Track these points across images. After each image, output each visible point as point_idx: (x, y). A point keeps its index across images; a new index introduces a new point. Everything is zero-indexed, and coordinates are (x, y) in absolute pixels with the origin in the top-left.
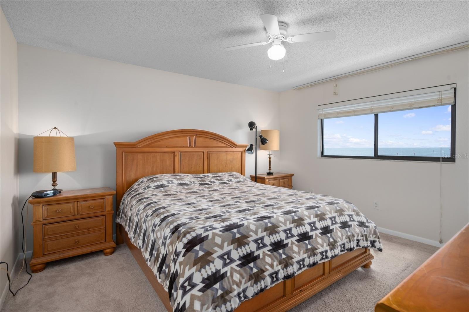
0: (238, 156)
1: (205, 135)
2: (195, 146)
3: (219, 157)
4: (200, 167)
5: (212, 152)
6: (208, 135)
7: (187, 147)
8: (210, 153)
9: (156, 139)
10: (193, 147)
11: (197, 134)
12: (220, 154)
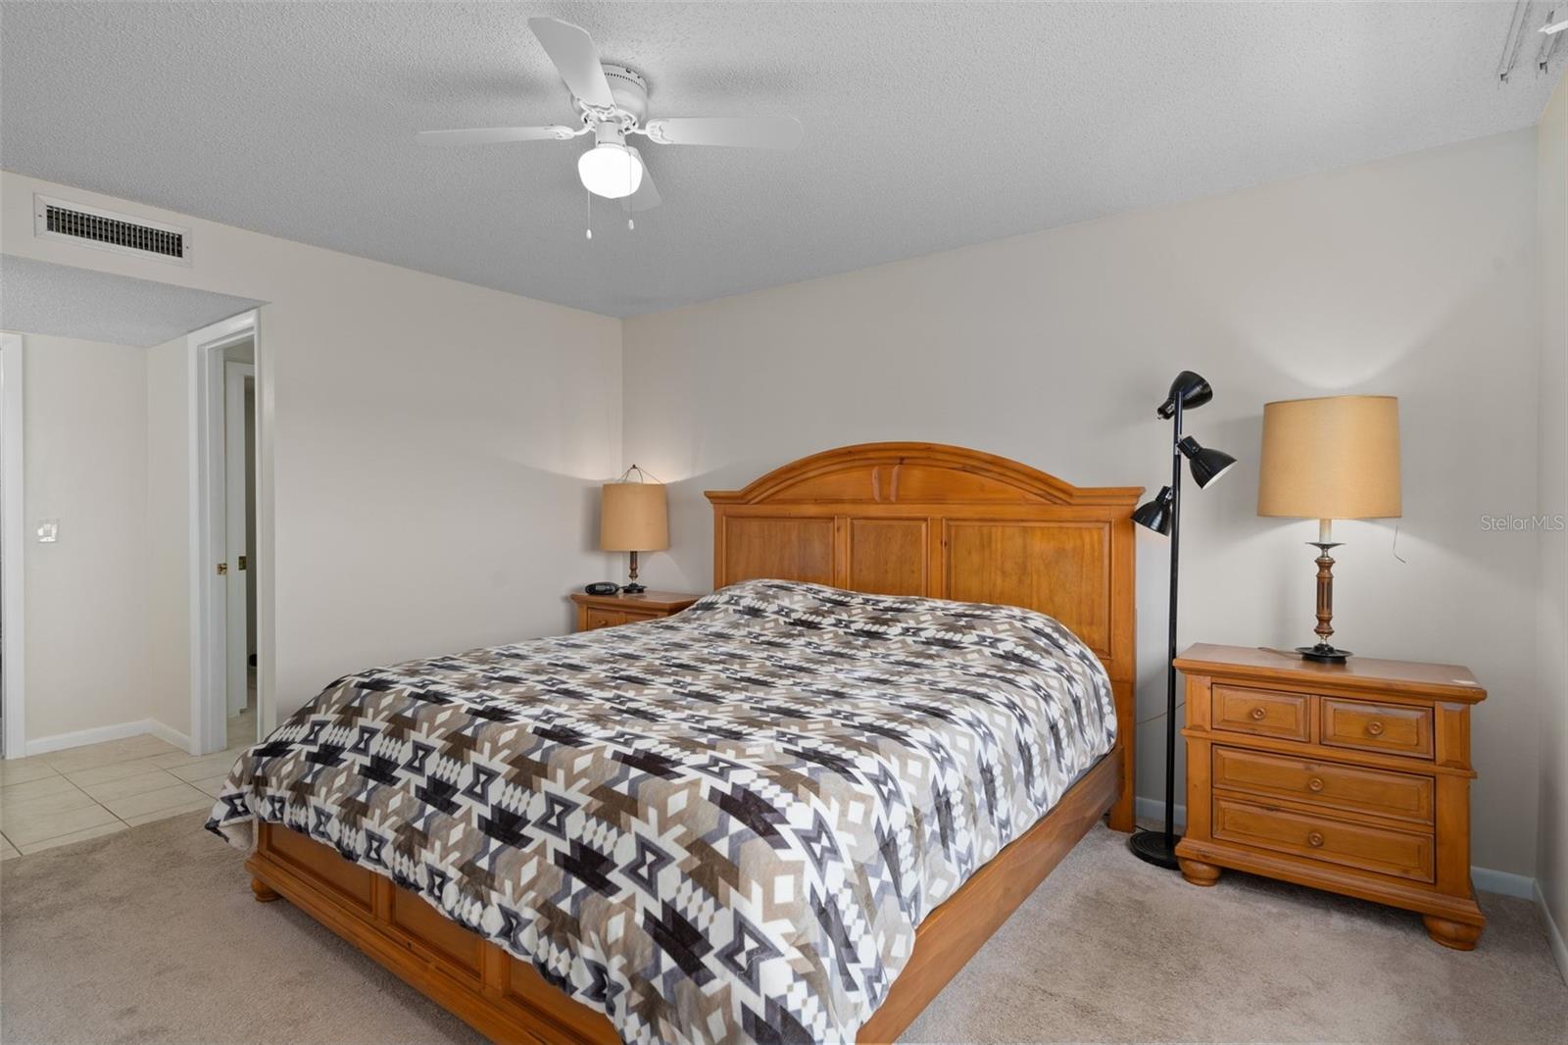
0: (1087, 540)
1: (929, 458)
2: (897, 496)
3: (990, 542)
4: (913, 572)
5: (957, 520)
6: (940, 456)
7: (871, 501)
8: (951, 523)
9: (788, 479)
10: (893, 503)
11: (902, 459)
12: (994, 529)
